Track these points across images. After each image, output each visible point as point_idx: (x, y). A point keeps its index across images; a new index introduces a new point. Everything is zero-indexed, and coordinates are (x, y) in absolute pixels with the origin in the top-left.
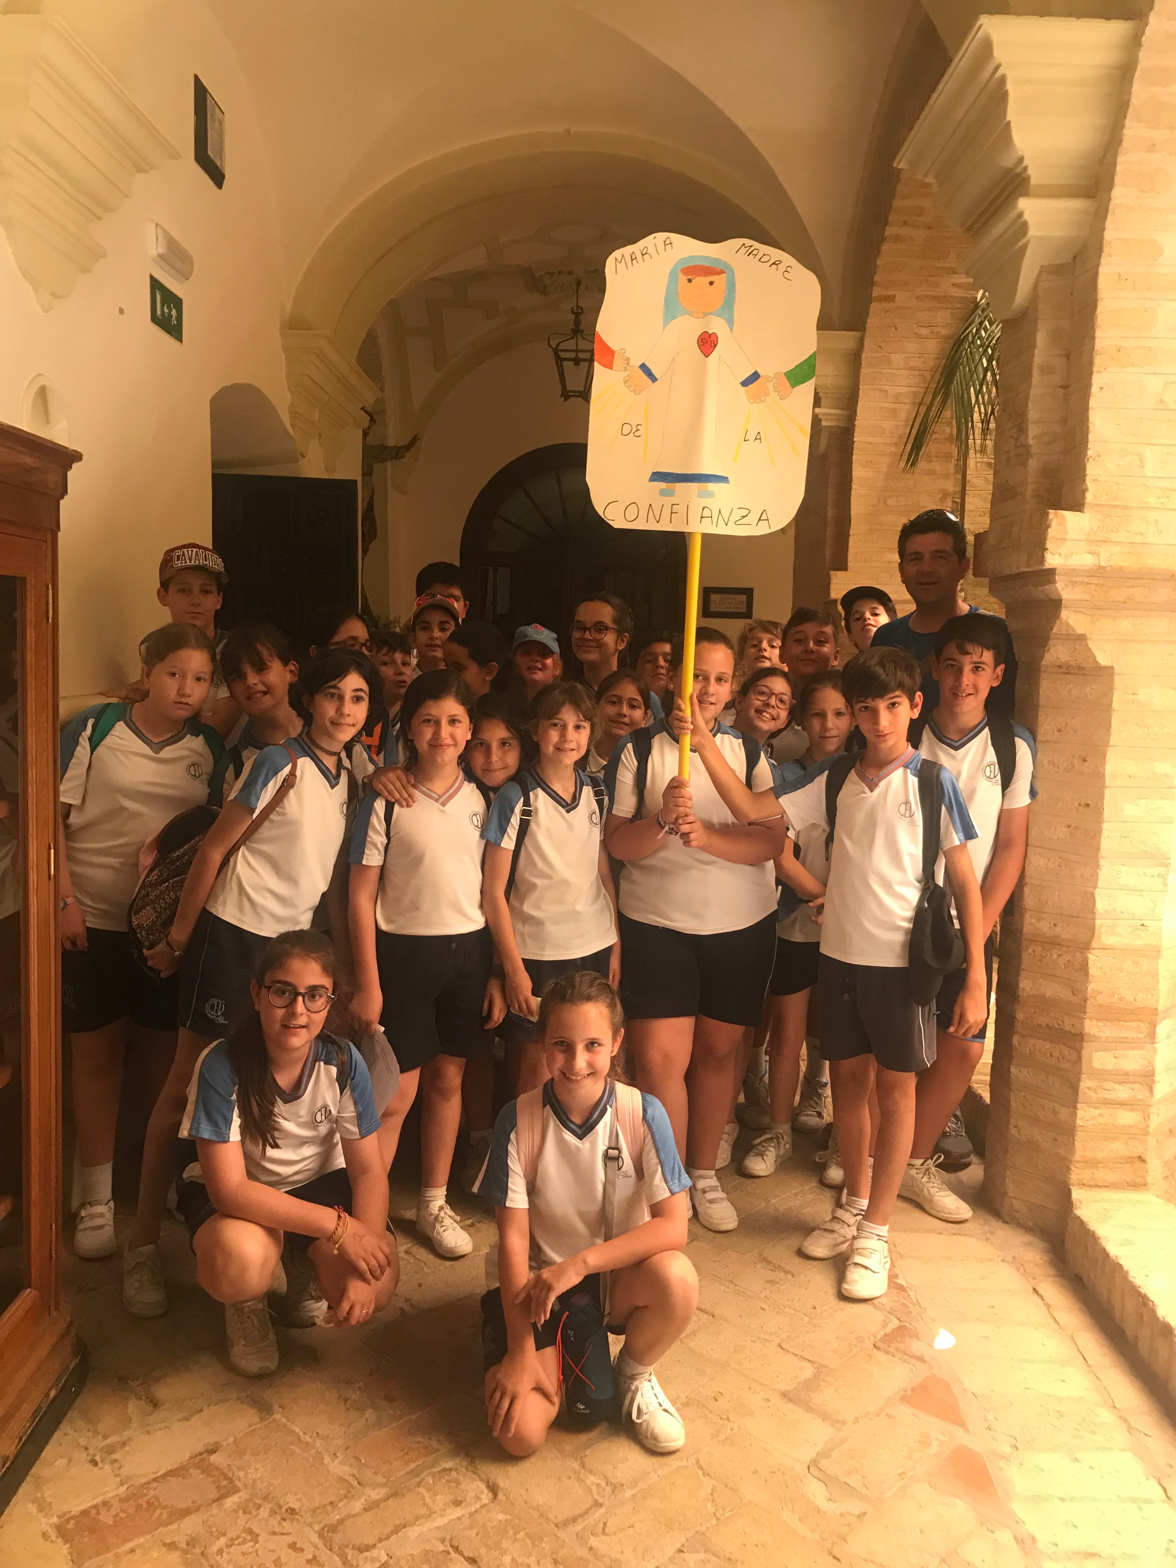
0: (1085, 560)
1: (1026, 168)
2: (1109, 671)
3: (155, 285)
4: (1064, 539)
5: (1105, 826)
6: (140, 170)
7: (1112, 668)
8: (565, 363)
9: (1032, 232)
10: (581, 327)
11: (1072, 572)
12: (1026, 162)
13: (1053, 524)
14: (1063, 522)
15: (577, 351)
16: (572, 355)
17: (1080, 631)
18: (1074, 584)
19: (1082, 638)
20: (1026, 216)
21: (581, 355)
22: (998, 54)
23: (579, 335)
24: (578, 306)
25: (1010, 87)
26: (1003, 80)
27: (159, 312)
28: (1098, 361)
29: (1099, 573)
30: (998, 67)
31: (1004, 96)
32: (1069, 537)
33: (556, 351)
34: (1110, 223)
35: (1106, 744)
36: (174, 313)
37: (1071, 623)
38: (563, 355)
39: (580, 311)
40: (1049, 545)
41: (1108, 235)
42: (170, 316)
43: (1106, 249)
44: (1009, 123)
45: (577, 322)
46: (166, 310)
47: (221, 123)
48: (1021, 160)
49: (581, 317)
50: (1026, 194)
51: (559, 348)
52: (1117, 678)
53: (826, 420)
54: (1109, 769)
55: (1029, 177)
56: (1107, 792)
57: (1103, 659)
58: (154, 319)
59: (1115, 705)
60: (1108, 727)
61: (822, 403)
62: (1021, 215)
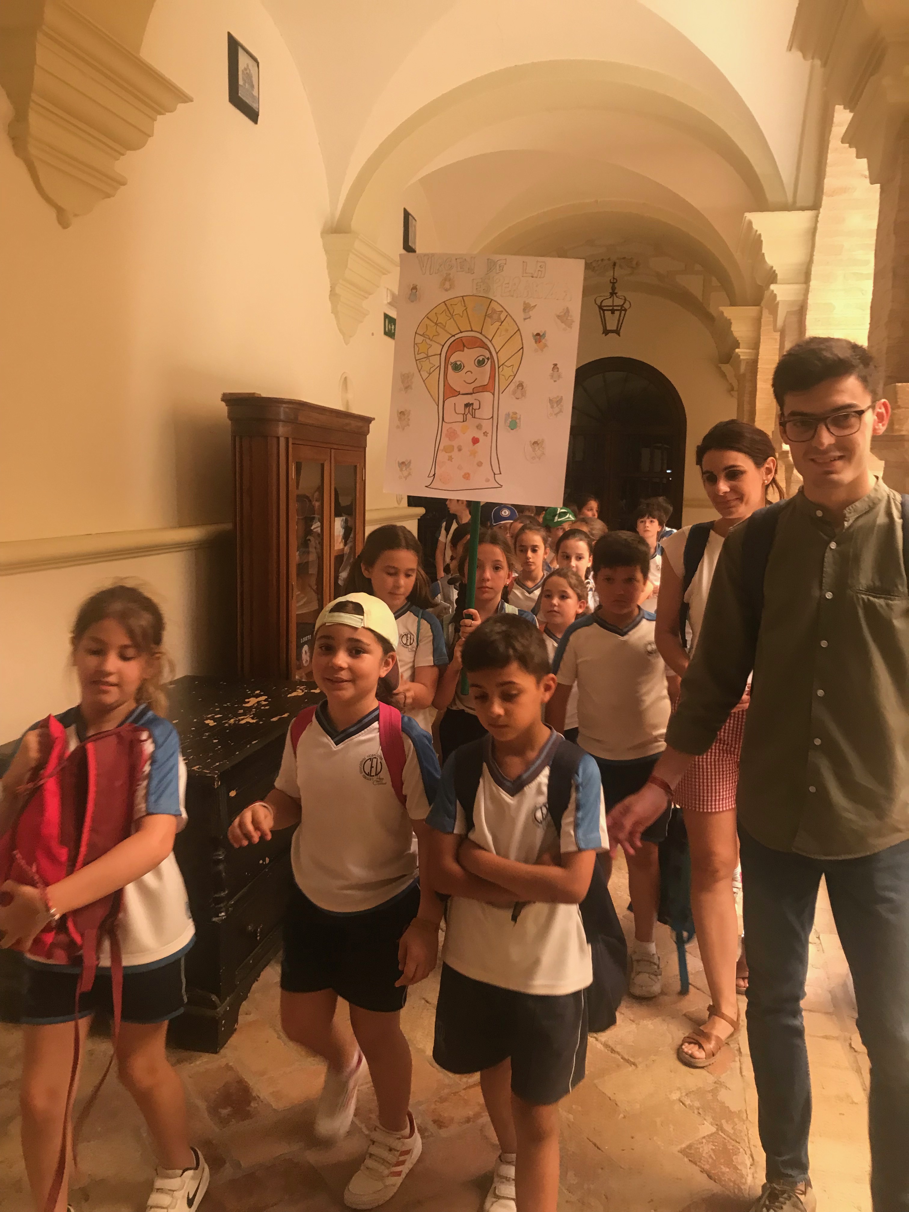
1: (775, 271)
3: (386, 316)
6: (384, 274)
8: (605, 312)
9: (778, 299)
10: (616, 291)
12: (774, 268)
15: (613, 306)
16: (611, 308)
20: (775, 292)
21: (615, 308)
22: (755, 227)
23: (614, 296)
24: (614, 278)
25: (763, 238)
26: (760, 235)
27: (387, 329)
30: (757, 231)
31: (762, 241)
33: (600, 307)
34: (810, 296)
36: (393, 327)
38: (605, 308)
39: (615, 281)
41: (810, 301)
42: (391, 329)
44: (763, 254)
45: (613, 288)
46: (390, 327)
47: (415, 226)
48: (772, 267)
49: (616, 285)
50: (776, 283)
51: (603, 304)
53: (743, 356)
55: (776, 275)
58: (386, 333)
61: (741, 346)
62: (773, 291)
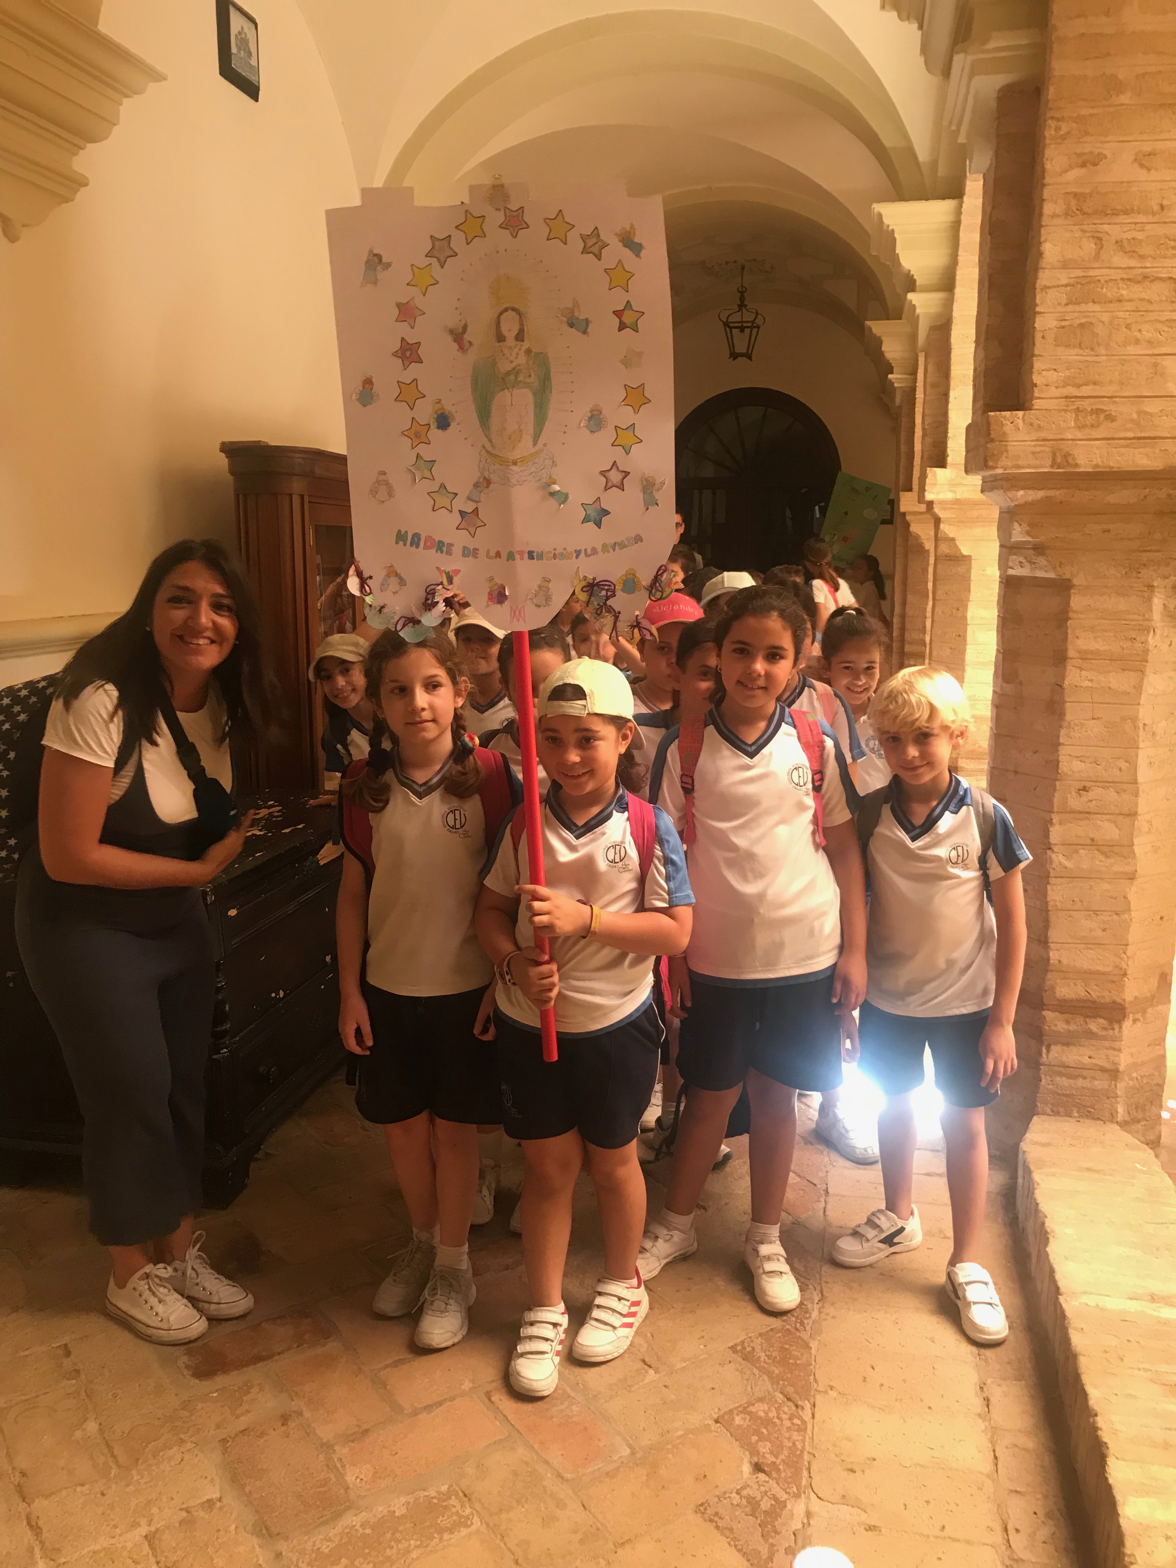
0: (950, 496)
1: (912, 275)
2: (968, 558)
4: (935, 484)
5: (968, 647)
7: (970, 556)
8: (733, 330)
9: (918, 311)
10: (745, 303)
11: (943, 502)
12: (912, 273)
13: (929, 476)
14: (935, 474)
15: (742, 322)
16: (739, 325)
17: (951, 535)
18: (945, 509)
19: (953, 539)
20: (914, 303)
21: (745, 325)
22: (886, 221)
23: (744, 308)
24: (742, 286)
25: (896, 235)
26: (893, 230)
28: (953, 383)
29: (956, 502)
30: (888, 226)
31: (895, 240)
32: (939, 482)
33: (726, 324)
35: (968, 600)
37: (946, 531)
38: (732, 325)
39: (744, 290)
40: (927, 488)
43: (954, 321)
45: (742, 299)
48: (909, 271)
50: (915, 291)
51: (729, 320)
52: (973, 561)
53: (898, 383)
54: (969, 615)
56: (969, 627)
57: (965, 552)
59: (972, 577)
60: (969, 590)
